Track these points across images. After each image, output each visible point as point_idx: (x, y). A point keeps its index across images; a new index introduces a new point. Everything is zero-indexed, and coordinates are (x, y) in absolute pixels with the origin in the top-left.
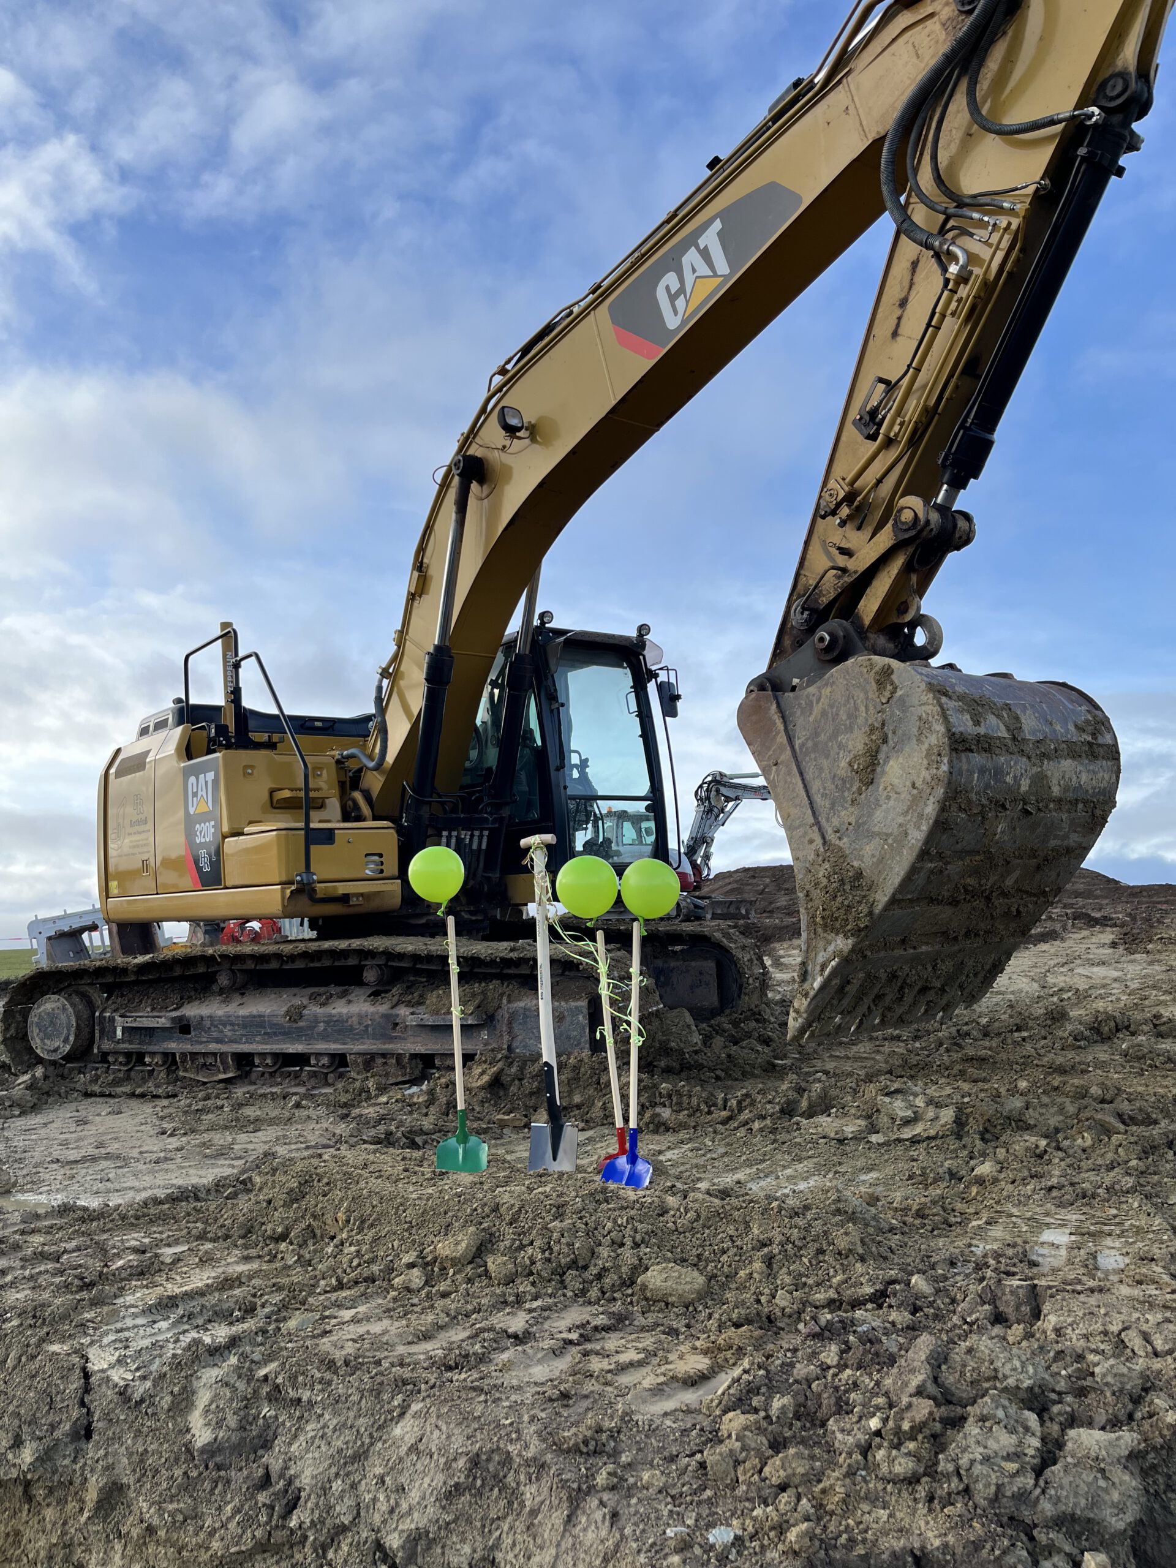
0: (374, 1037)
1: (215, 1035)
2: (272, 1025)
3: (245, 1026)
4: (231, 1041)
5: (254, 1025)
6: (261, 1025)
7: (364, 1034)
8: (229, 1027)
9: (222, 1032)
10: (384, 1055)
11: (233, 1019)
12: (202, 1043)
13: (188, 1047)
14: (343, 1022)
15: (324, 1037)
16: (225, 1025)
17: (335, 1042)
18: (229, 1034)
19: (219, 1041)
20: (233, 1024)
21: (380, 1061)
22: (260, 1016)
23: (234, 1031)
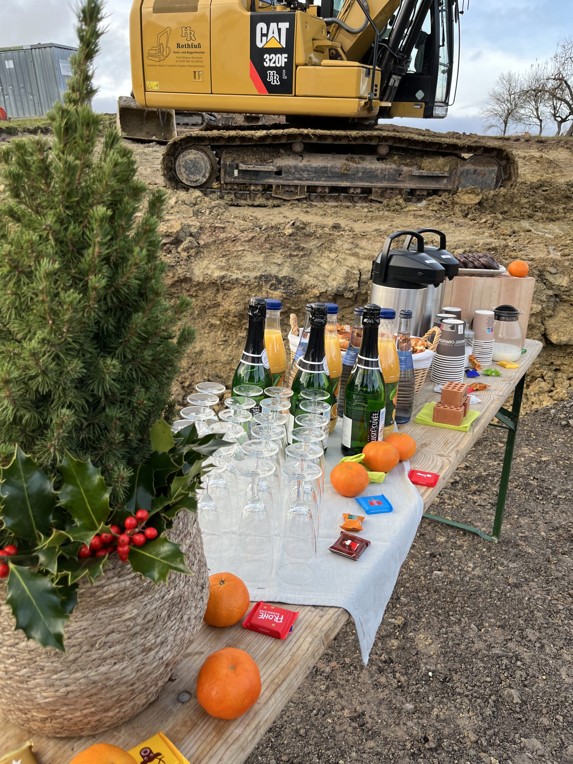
0: (389, 180)
1: (298, 176)
2: (332, 172)
3: (315, 172)
4: (307, 180)
5: (321, 172)
6: (326, 172)
7: (383, 178)
8: (306, 173)
9: (302, 175)
10: (392, 189)
11: (309, 168)
12: (289, 180)
13: (281, 182)
14: (372, 172)
15: (361, 179)
16: (303, 171)
17: (366, 182)
18: (306, 176)
19: (299, 179)
20: (308, 171)
21: (389, 191)
22: (325, 167)
23: (309, 174)
